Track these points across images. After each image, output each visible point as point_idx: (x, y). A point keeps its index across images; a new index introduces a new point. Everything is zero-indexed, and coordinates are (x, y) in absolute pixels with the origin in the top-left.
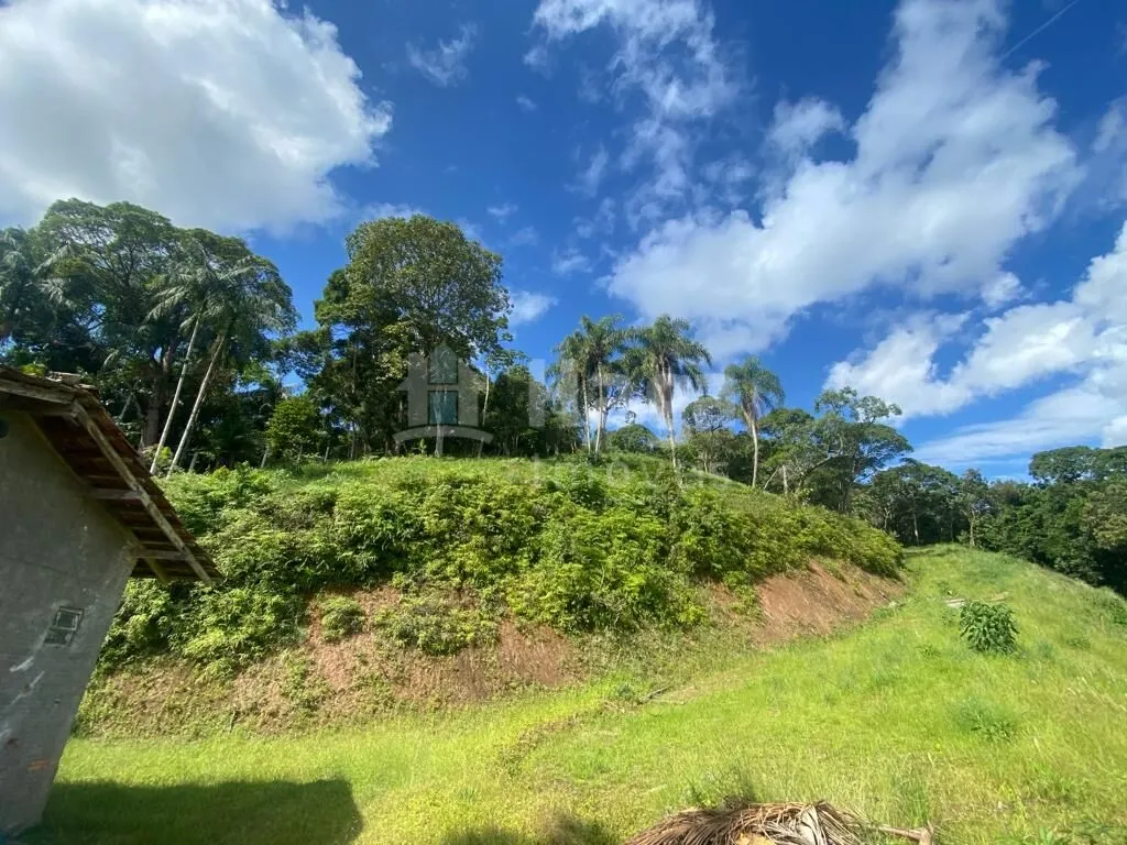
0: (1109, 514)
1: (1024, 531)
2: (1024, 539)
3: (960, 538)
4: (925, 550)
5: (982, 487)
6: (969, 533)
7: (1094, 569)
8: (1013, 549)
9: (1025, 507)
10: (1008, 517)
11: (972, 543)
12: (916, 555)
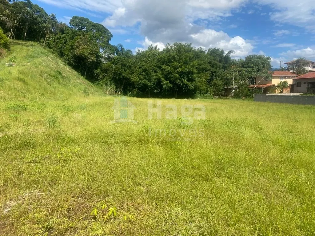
0: (82, 44)
1: (61, 43)
2: (60, 46)
3: (41, 41)
4: (23, 43)
5: (55, 22)
6: (44, 40)
7: (73, 61)
8: (56, 49)
9: (64, 35)
10: (58, 37)
11: (44, 44)
12: (19, 44)
